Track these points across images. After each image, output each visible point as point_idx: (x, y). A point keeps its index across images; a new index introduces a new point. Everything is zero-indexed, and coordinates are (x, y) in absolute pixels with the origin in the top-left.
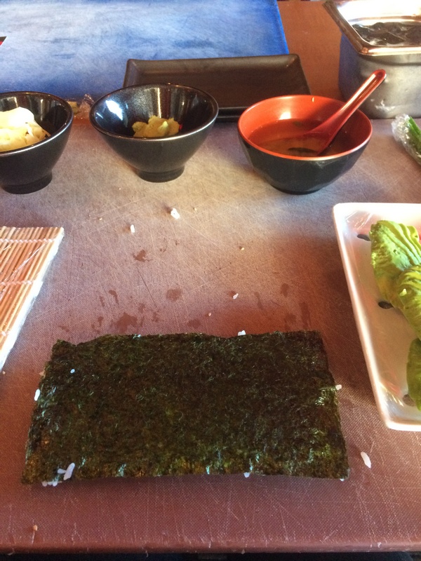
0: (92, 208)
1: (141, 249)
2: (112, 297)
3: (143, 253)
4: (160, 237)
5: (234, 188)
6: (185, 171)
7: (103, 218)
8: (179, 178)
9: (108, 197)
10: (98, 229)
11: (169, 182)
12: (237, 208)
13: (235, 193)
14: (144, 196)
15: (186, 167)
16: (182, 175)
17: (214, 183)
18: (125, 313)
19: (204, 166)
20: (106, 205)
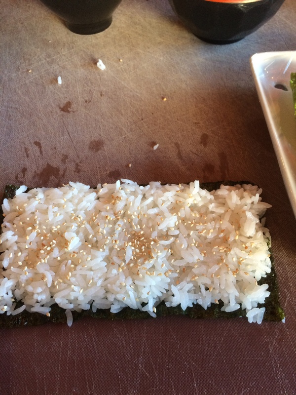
0: (22, 61)
1: (68, 100)
2: (37, 148)
3: (69, 104)
4: (86, 89)
5: (159, 39)
6: (112, 23)
7: (32, 70)
8: (107, 30)
9: (39, 49)
10: (27, 81)
11: (97, 34)
12: (162, 58)
13: (160, 43)
14: (73, 48)
15: (114, 19)
16: (110, 27)
17: (140, 35)
18: (48, 164)
19: (131, 18)
20: (36, 57)
